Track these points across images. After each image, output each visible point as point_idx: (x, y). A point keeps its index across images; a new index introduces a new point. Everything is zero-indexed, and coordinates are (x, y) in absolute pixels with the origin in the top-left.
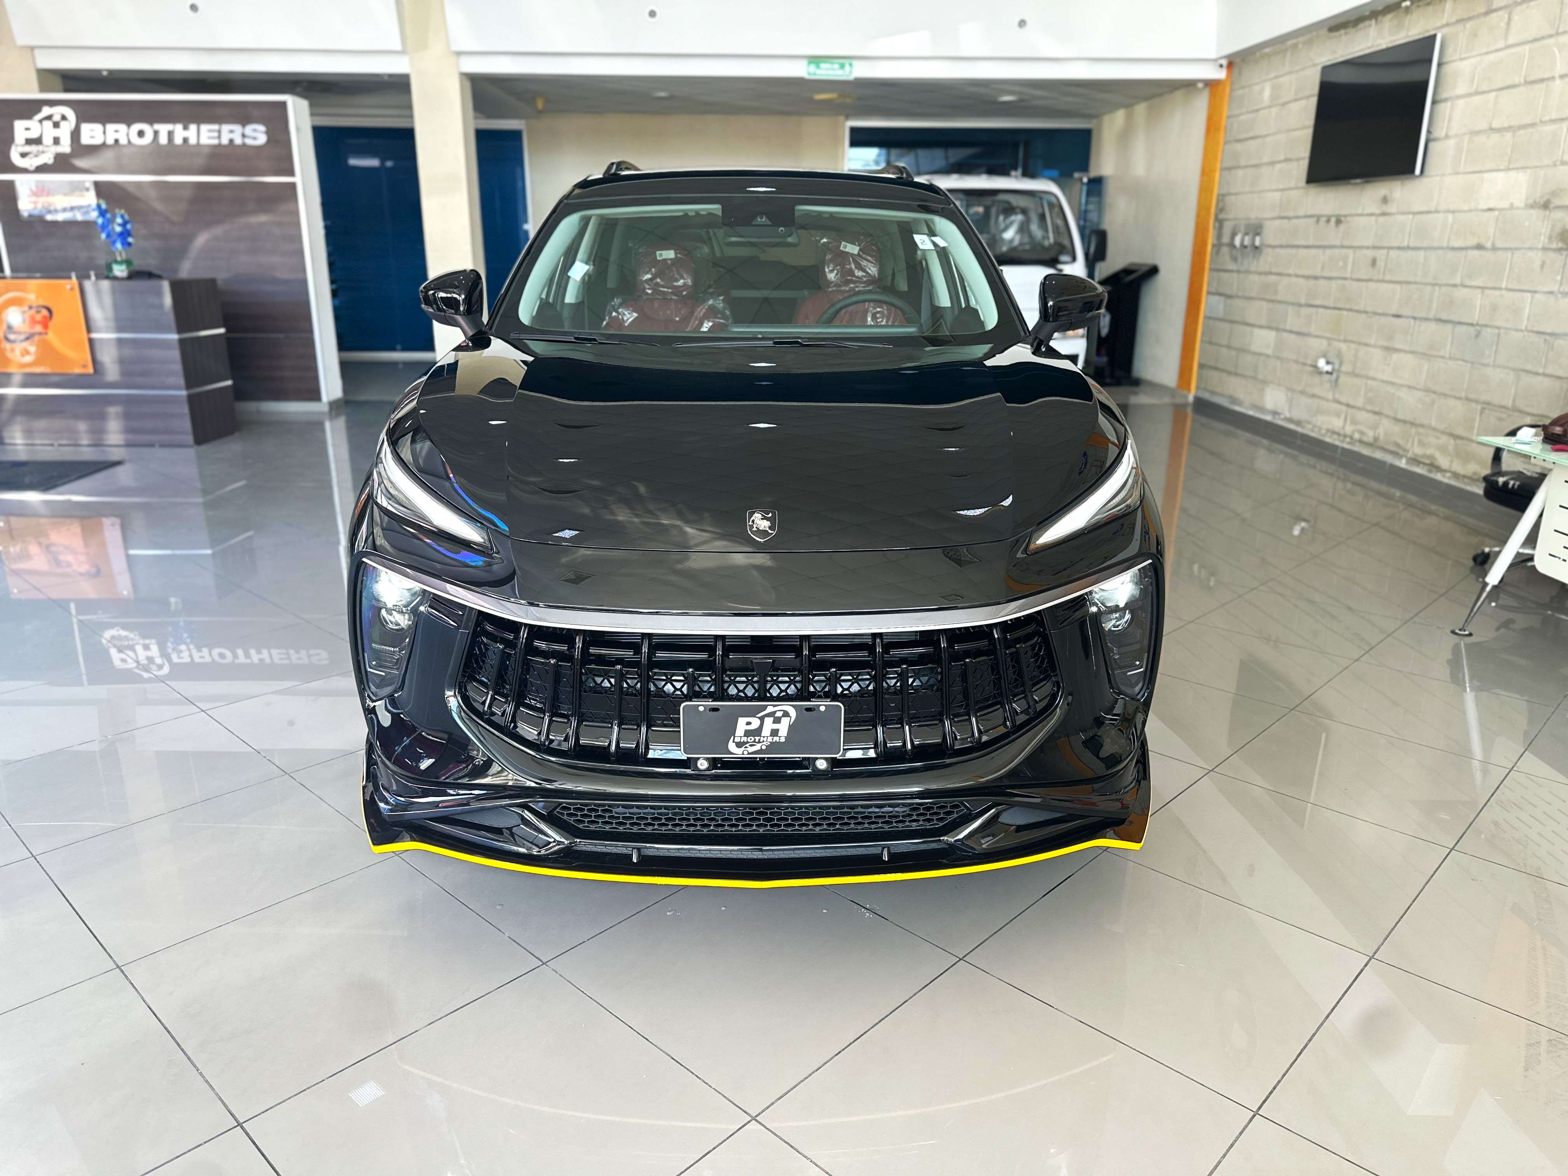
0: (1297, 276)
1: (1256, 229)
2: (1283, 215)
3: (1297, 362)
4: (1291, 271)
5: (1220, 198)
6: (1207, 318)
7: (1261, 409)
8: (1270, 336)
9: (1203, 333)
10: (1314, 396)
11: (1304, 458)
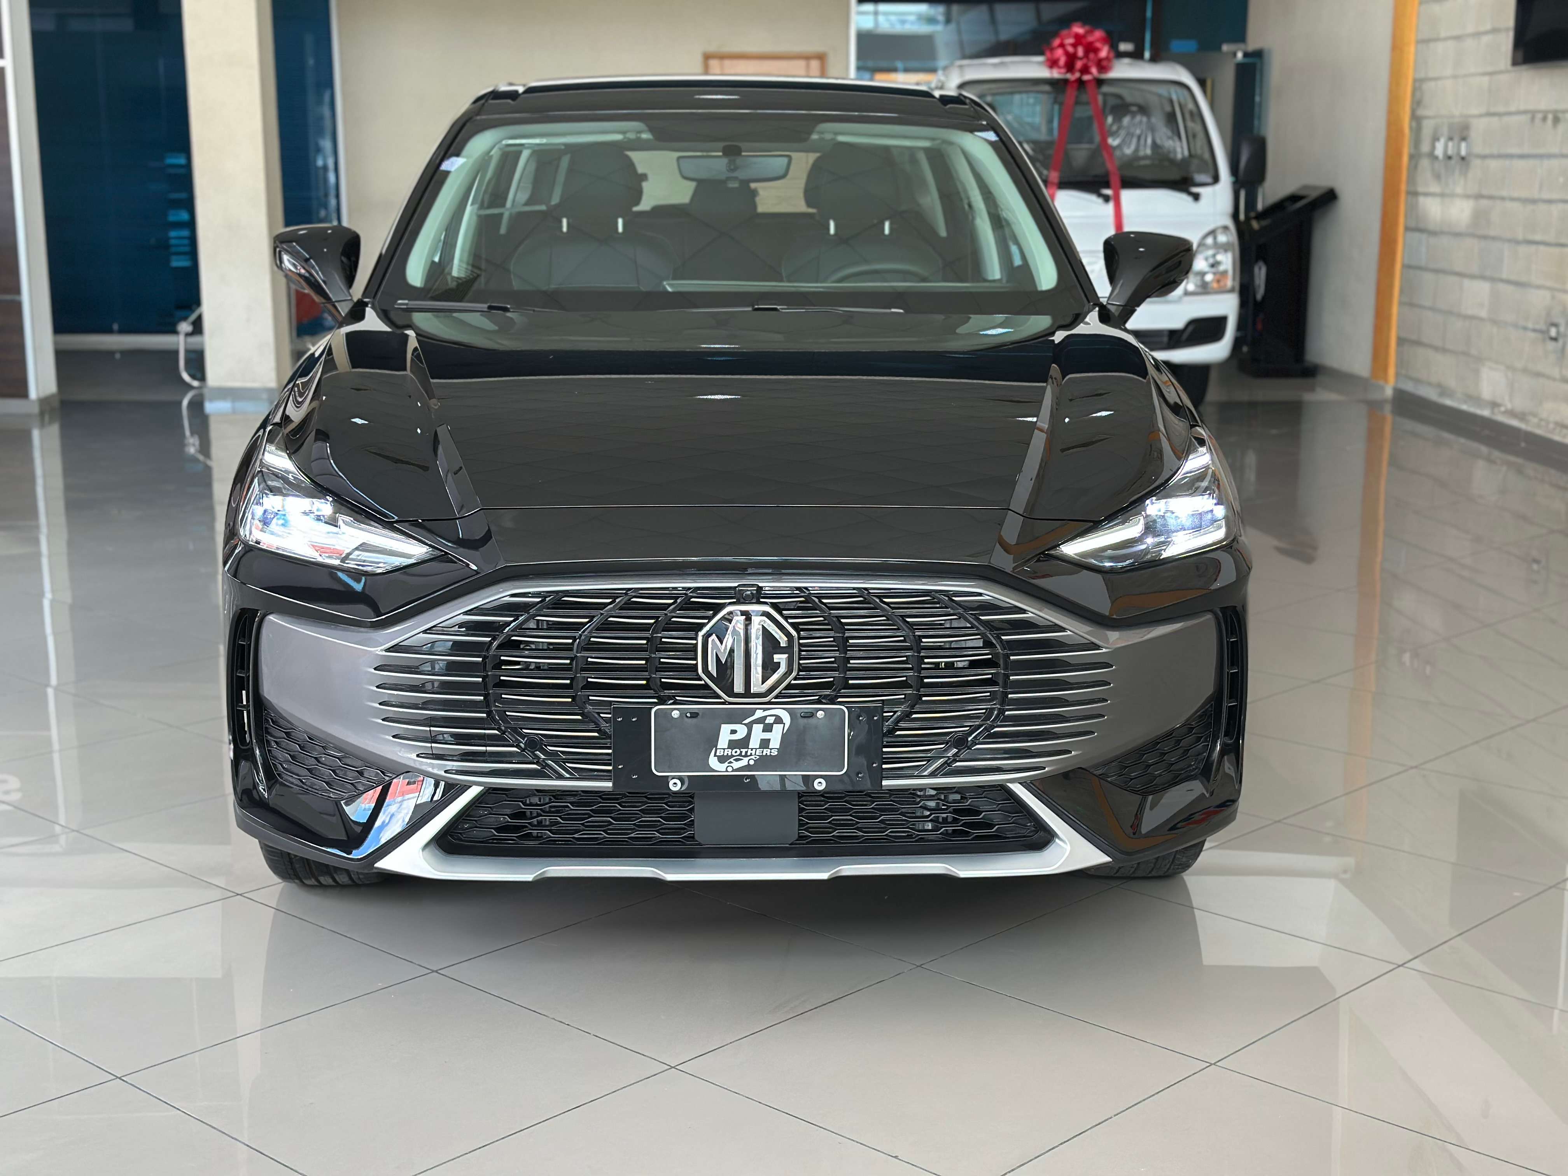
0: (1513, 199)
1: (1462, 132)
2: (1492, 110)
3: (1516, 326)
4: (1504, 193)
5: (1417, 84)
6: (1406, 267)
7: (1476, 400)
8: (1482, 289)
9: (1402, 291)
10: (1538, 375)
11: (1531, 468)
